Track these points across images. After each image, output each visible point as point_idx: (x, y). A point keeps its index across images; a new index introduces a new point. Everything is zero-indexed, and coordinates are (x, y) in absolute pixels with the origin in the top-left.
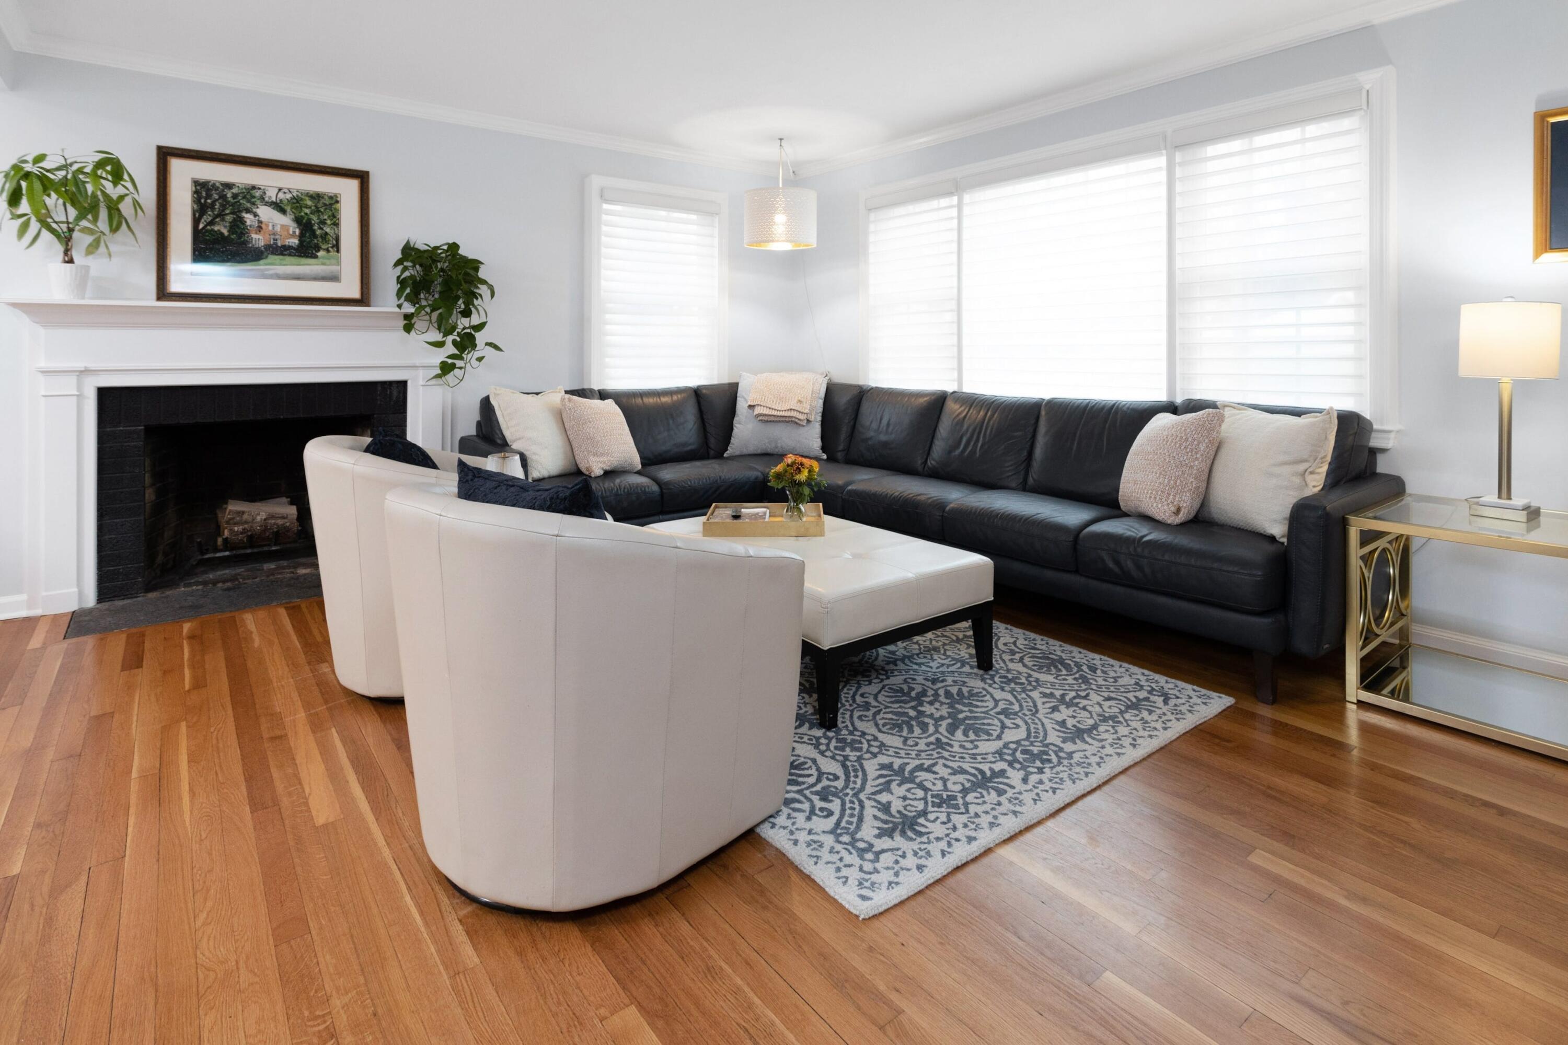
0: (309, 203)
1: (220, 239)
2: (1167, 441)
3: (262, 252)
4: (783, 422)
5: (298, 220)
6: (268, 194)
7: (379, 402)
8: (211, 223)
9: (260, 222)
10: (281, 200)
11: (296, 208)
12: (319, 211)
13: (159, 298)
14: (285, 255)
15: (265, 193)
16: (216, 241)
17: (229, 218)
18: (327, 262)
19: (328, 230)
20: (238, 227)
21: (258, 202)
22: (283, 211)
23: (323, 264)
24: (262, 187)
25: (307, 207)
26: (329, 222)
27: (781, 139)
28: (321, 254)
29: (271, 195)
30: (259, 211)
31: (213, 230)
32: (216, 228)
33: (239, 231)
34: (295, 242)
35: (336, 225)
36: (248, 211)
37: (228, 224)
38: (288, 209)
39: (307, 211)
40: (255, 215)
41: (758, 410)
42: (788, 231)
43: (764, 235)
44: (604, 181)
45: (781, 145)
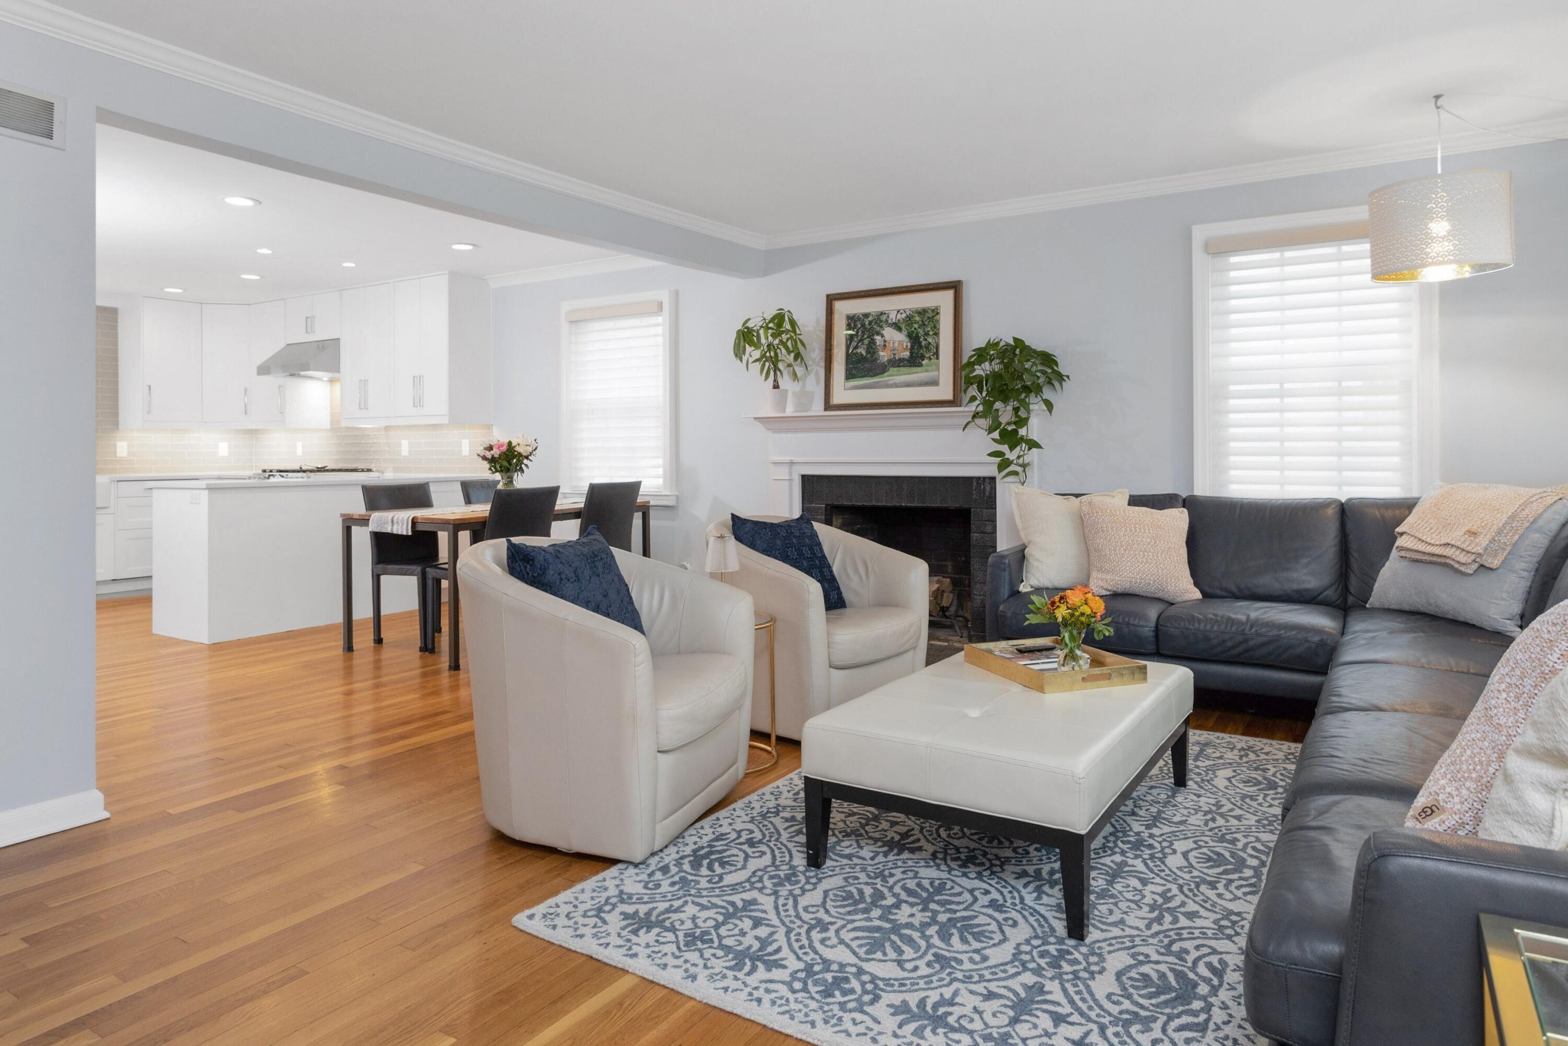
0: (917, 319)
1: (862, 359)
3: (886, 366)
5: (909, 335)
6: (891, 316)
7: (974, 497)
8: (856, 347)
9: (885, 341)
10: (899, 320)
11: (908, 325)
12: (924, 325)
13: (826, 409)
14: (901, 366)
15: (888, 316)
16: (858, 362)
17: (866, 342)
18: (929, 368)
19: (930, 340)
20: (872, 348)
21: (884, 325)
22: (899, 329)
23: (927, 371)
24: (887, 312)
25: (917, 322)
26: (931, 333)
27: (1438, 97)
28: (925, 362)
29: (893, 317)
30: (884, 332)
31: (857, 353)
32: (859, 351)
33: (872, 351)
34: (907, 354)
35: (937, 334)
37: (865, 347)
38: (903, 326)
39: (916, 326)
40: (883, 336)
44: (1204, 231)
45: (1439, 108)
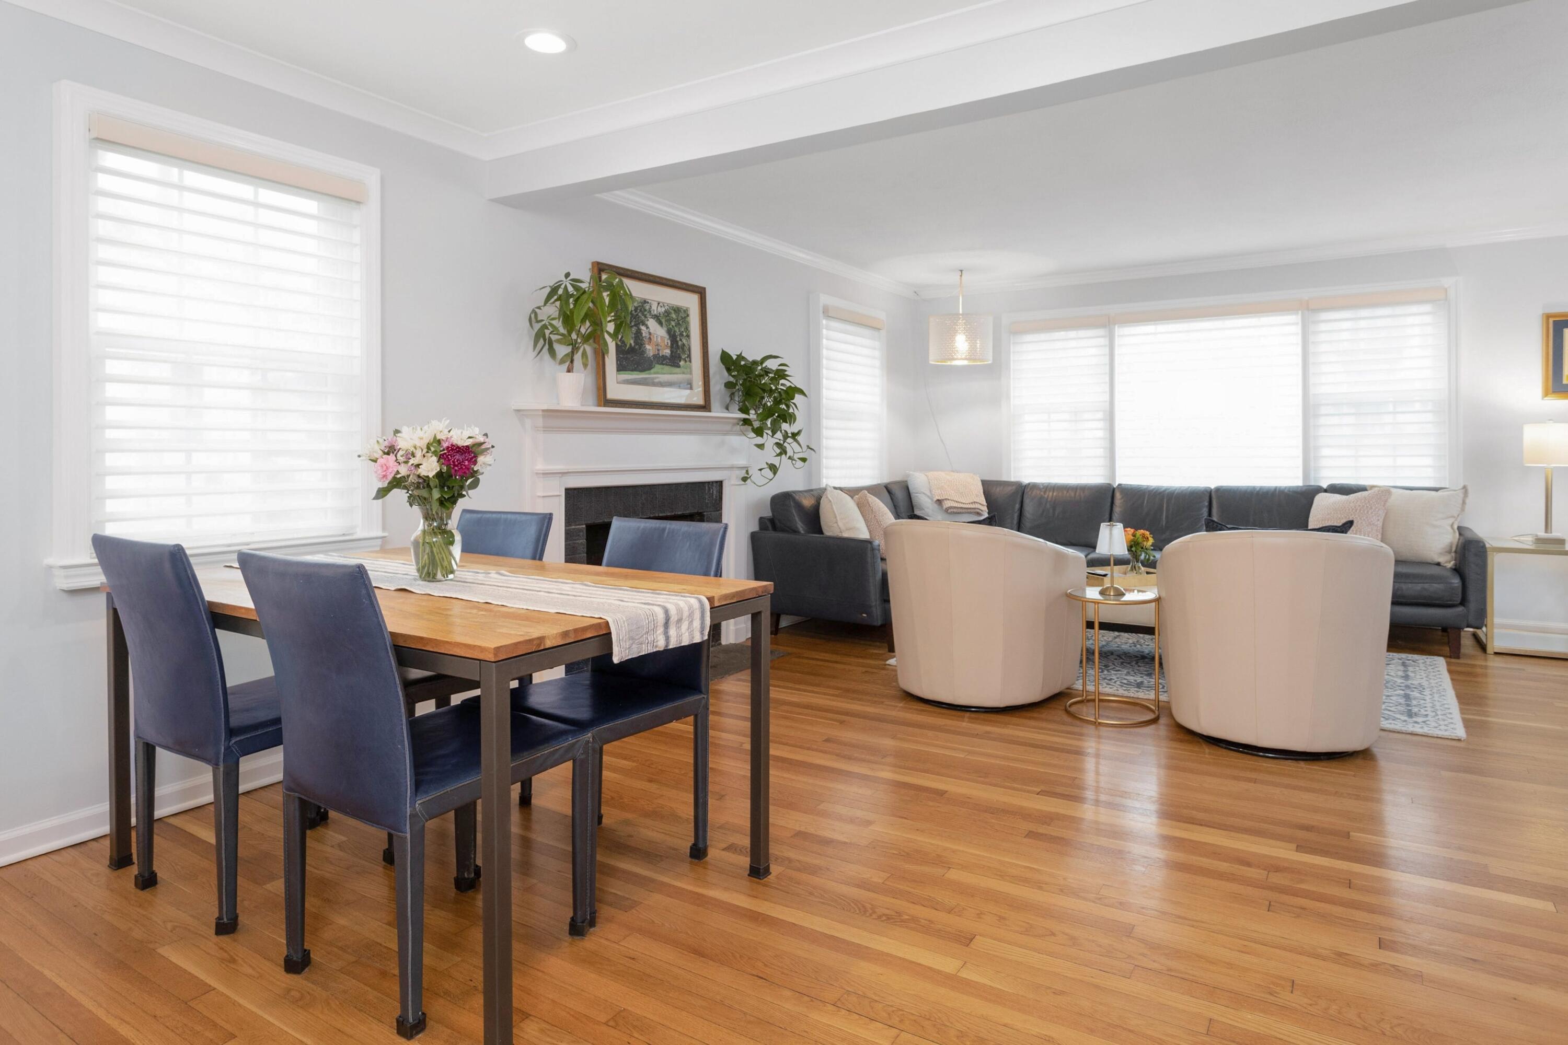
0: (673, 316)
1: (630, 351)
2: (1356, 510)
3: (652, 362)
4: (966, 513)
5: (669, 332)
6: (653, 308)
7: (706, 501)
9: (650, 334)
10: (660, 314)
11: (668, 321)
12: (679, 324)
13: (600, 405)
14: (663, 364)
15: (651, 307)
18: (685, 370)
19: (684, 341)
20: (639, 338)
21: (648, 315)
22: (661, 323)
23: (683, 373)
24: (650, 301)
25: (672, 320)
26: (684, 334)
27: (961, 271)
28: (681, 363)
29: (655, 308)
30: (649, 324)
32: (627, 340)
33: (639, 342)
34: (668, 352)
35: (689, 336)
36: (644, 324)
37: (633, 336)
38: (664, 321)
39: (673, 323)
40: (647, 327)
41: (947, 504)
42: (971, 351)
43: (950, 353)
44: (825, 299)
45: (961, 276)
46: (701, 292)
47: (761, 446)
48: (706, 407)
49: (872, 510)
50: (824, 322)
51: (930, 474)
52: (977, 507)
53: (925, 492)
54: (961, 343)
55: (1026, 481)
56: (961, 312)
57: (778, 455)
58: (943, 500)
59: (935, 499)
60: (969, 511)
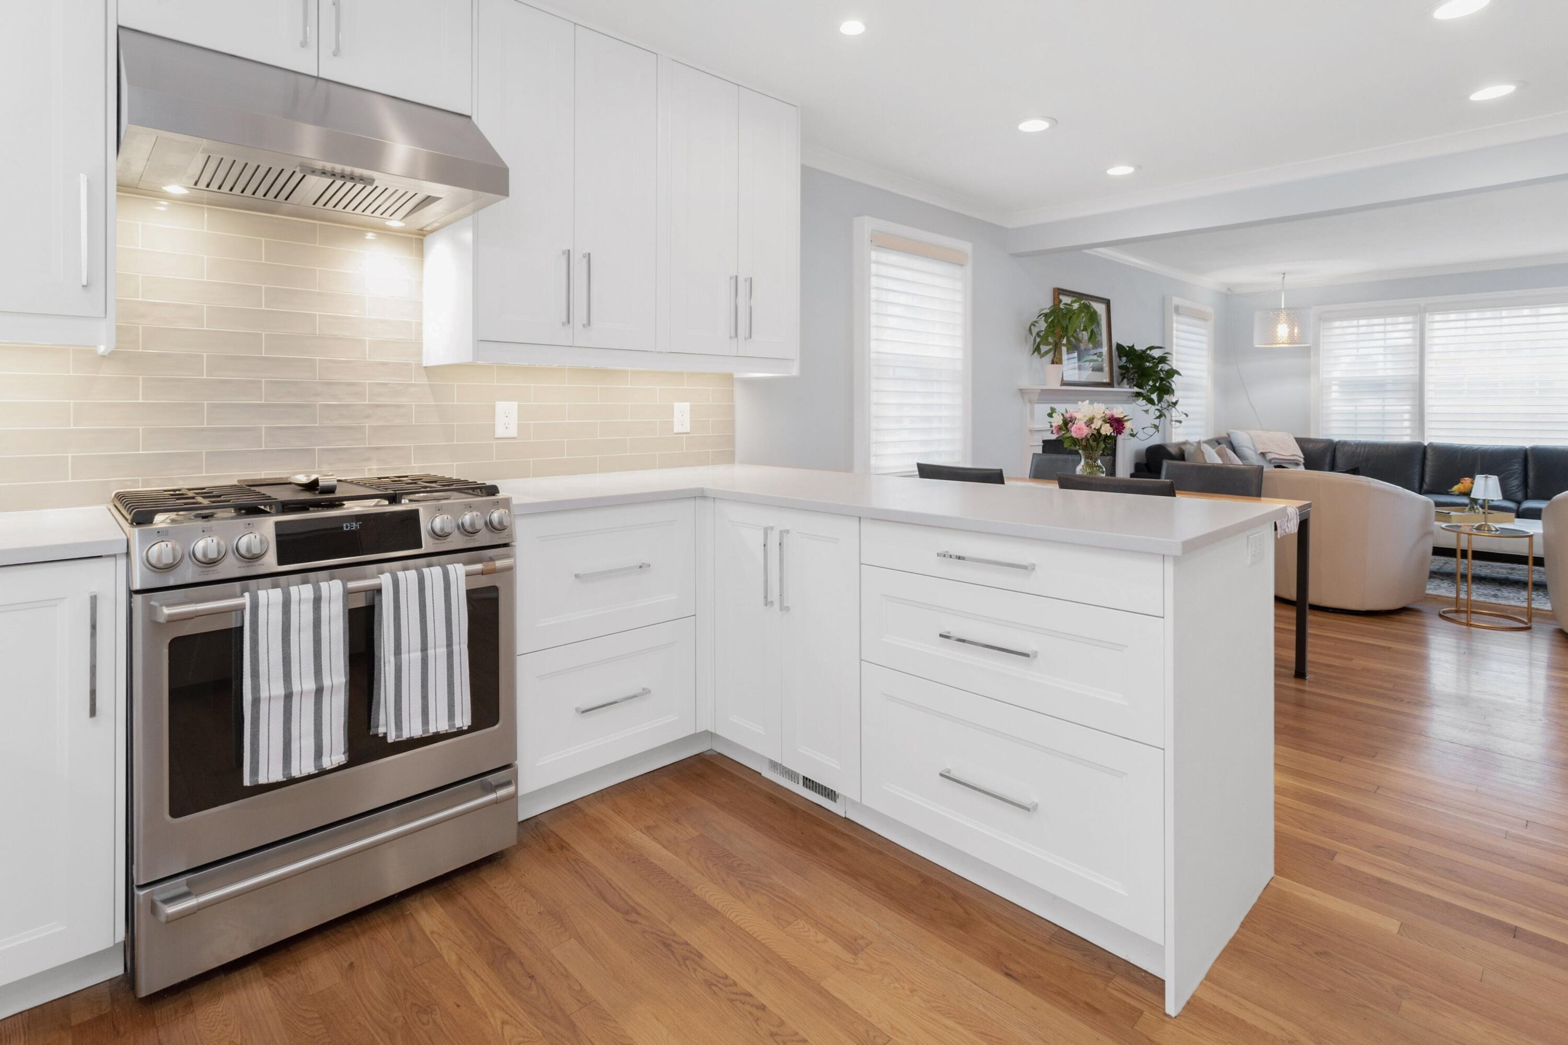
4: (1286, 463)
13: (1061, 385)
27: (1284, 274)
41: (1270, 456)
42: (1291, 337)
43: (1272, 339)
44: (1176, 301)
45: (1284, 278)
46: (1107, 303)
47: (1147, 411)
48: (1110, 384)
49: (1230, 460)
50: (1175, 318)
51: (1252, 433)
52: (1296, 459)
53: (1249, 446)
54: (1283, 331)
55: (1336, 439)
56: (1283, 307)
57: (1157, 418)
58: (1266, 453)
59: (1259, 452)
60: (1289, 461)
